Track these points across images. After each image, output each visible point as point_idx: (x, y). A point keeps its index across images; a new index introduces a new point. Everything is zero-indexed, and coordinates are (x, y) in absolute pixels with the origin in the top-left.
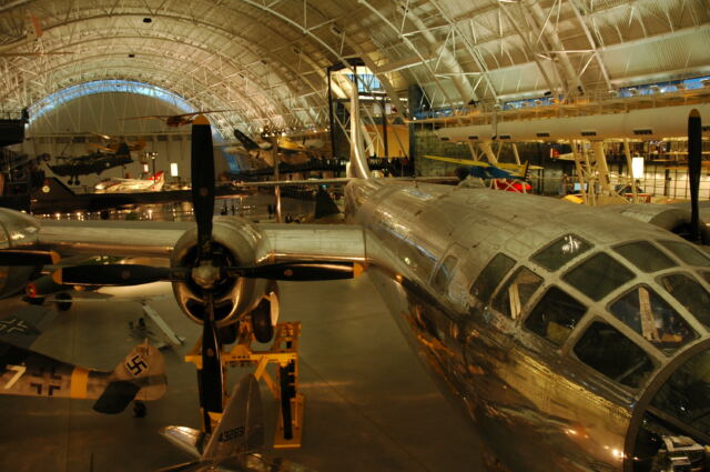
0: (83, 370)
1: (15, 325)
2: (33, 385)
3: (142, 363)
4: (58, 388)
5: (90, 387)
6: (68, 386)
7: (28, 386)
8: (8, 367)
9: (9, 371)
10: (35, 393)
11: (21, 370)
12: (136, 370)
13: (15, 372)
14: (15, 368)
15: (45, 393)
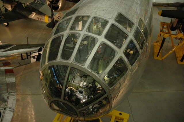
0: (47, 16)
1: (39, 2)
2: (37, 18)
3: (59, 16)
4: (42, 19)
5: (48, 20)
6: (44, 19)
7: (36, 18)
8: (32, 12)
9: (32, 13)
10: (38, 19)
11: (35, 13)
12: (58, 18)
13: (34, 14)
14: (33, 13)
15: (40, 20)
